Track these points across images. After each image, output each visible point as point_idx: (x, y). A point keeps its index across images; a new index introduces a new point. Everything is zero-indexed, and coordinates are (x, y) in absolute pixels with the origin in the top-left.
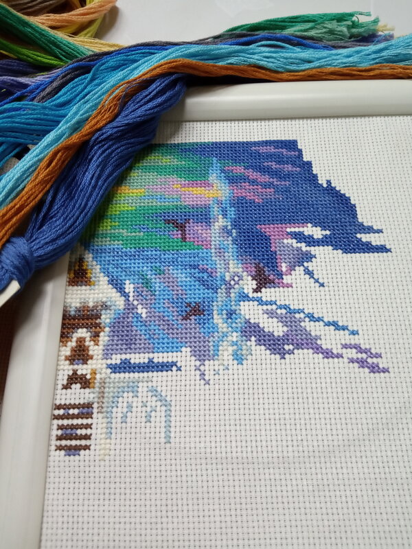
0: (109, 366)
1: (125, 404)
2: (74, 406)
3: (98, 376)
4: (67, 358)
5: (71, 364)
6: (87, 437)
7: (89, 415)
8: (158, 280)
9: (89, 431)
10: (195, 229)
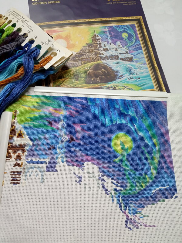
0: (27, 161)
1: (30, 172)
2: (16, 172)
3: (23, 164)
4: (15, 159)
6: (19, 180)
7: (20, 175)
8: (42, 138)
9: (20, 179)
10: (55, 123)
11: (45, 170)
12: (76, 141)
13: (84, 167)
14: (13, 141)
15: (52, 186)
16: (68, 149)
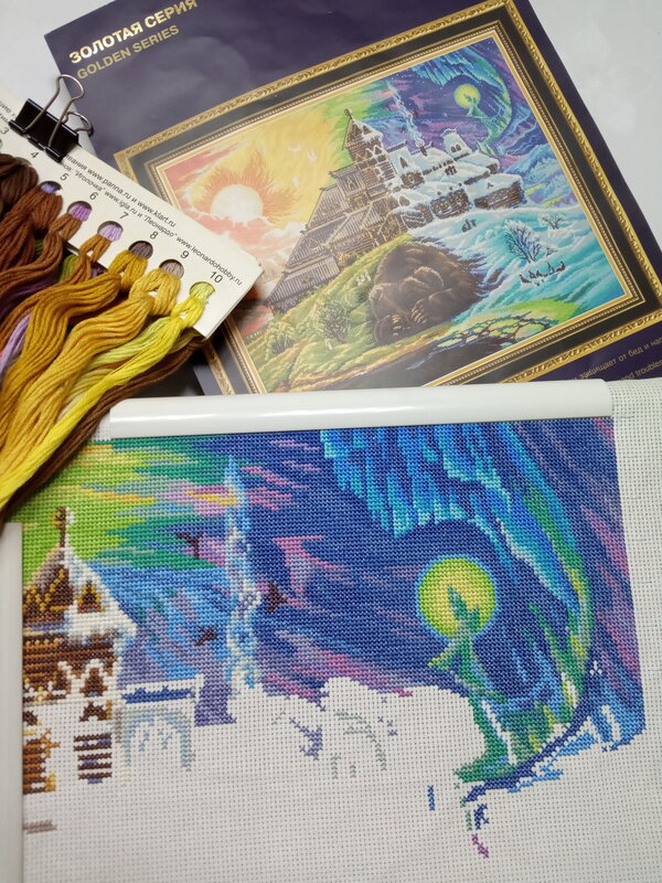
0: (124, 697)
1: (142, 733)
2: (93, 738)
3: (114, 707)
4: (82, 691)
5: (87, 696)
6: (108, 766)
7: (108, 745)
9: (108, 761)
10: (208, 544)
11: (193, 719)
12: (292, 602)
13: (326, 695)
14: (65, 625)
15: (221, 775)
16: (265, 634)
